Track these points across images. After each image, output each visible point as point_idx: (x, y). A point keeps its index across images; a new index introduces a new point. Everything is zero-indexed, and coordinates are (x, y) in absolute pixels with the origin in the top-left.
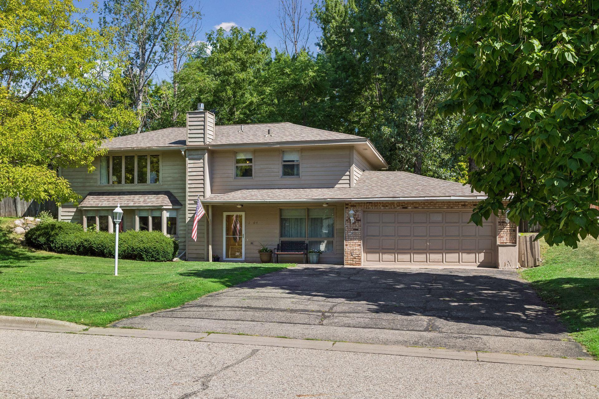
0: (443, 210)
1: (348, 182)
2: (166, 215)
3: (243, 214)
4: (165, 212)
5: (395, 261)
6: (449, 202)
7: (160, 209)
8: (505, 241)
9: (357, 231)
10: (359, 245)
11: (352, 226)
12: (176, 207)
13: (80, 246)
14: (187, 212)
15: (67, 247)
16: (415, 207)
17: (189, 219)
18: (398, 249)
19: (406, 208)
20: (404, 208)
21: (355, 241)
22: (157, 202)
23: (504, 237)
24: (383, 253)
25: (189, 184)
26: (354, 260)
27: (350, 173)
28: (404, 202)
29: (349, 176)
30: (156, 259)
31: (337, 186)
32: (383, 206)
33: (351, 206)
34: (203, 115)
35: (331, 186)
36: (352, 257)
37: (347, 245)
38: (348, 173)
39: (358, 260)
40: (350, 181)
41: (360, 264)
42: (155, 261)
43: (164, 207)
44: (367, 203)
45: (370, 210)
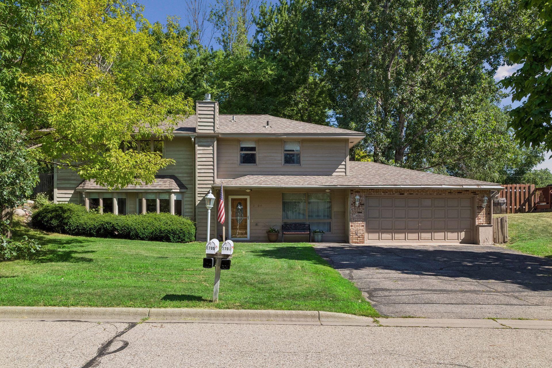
0: (433, 196)
1: (344, 170)
2: (174, 198)
3: (248, 197)
4: (173, 195)
5: (392, 240)
6: (438, 190)
7: (169, 192)
8: (482, 222)
9: (361, 214)
10: (363, 226)
11: (356, 209)
12: (183, 190)
13: (100, 229)
14: (197, 195)
15: (84, 229)
16: (411, 194)
17: (199, 202)
18: (395, 229)
19: (403, 194)
20: (400, 194)
21: (359, 223)
22: (165, 186)
23: (481, 219)
24: (382, 233)
25: (198, 169)
26: (359, 239)
27: (346, 163)
28: (401, 189)
29: (345, 165)
30: (182, 241)
31: (334, 174)
32: (383, 192)
33: (356, 192)
34: (213, 105)
35: (329, 174)
36: (356, 236)
37: (352, 226)
38: (344, 163)
39: (362, 239)
40: (346, 170)
41: (363, 242)
42: (181, 242)
43: (174, 191)
44: (370, 189)
45: (372, 195)
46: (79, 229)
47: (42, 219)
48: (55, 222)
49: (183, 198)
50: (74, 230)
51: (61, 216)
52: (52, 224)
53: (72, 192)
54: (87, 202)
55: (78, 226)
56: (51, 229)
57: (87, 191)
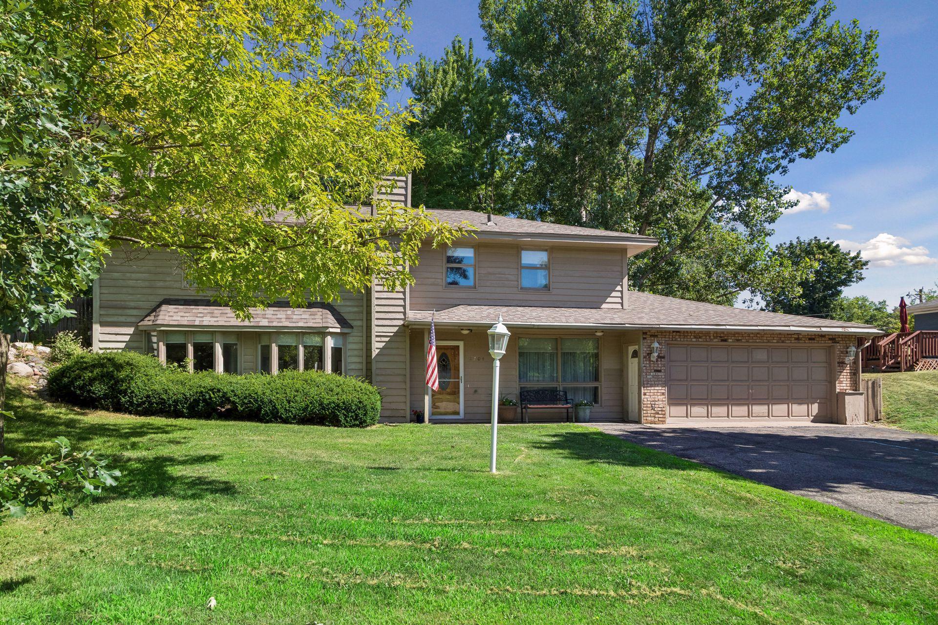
0: (771, 344)
1: (619, 300)
2: (330, 343)
3: (461, 344)
4: (329, 338)
5: (708, 417)
6: (780, 334)
7: (322, 333)
8: (845, 388)
9: (659, 374)
10: (663, 394)
11: (652, 365)
12: (346, 330)
13: (196, 402)
14: (374, 339)
15: (163, 402)
16: (738, 340)
17: (377, 351)
18: (711, 399)
19: (726, 340)
20: (722, 341)
21: (657, 388)
22: (314, 321)
23: (843, 383)
24: (693, 405)
25: (377, 292)
26: (657, 416)
27: (622, 288)
28: (723, 332)
29: (622, 292)
31: (604, 306)
32: (695, 337)
33: (651, 336)
34: (404, 178)
35: (596, 305)
36: (653, 412)
37: (645, 394)
38: (619, 288)
39: (661, 416)
40: (622, 300)
41: (663, 422)
43: (331, 330)
44: (674, 332)
45: (675, 342)
46: (151, 403)
47: (72, 382)
48: (99, 389)
49: (344, 344)
50: (139, 405)
51: (112, 376)
52: (94, 393)
53: (131, 330)
54: (163, 349)
55: (148, 396)
56: (90, 403)
57: (162, 328)
